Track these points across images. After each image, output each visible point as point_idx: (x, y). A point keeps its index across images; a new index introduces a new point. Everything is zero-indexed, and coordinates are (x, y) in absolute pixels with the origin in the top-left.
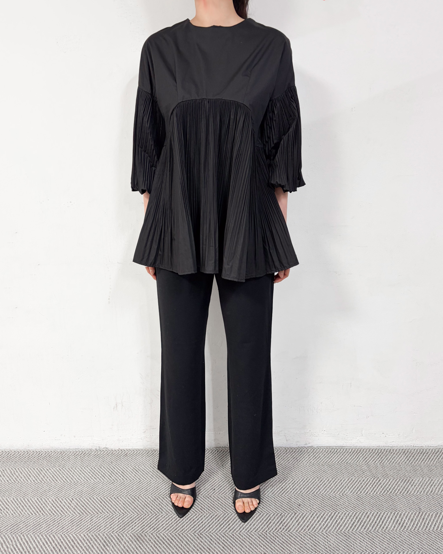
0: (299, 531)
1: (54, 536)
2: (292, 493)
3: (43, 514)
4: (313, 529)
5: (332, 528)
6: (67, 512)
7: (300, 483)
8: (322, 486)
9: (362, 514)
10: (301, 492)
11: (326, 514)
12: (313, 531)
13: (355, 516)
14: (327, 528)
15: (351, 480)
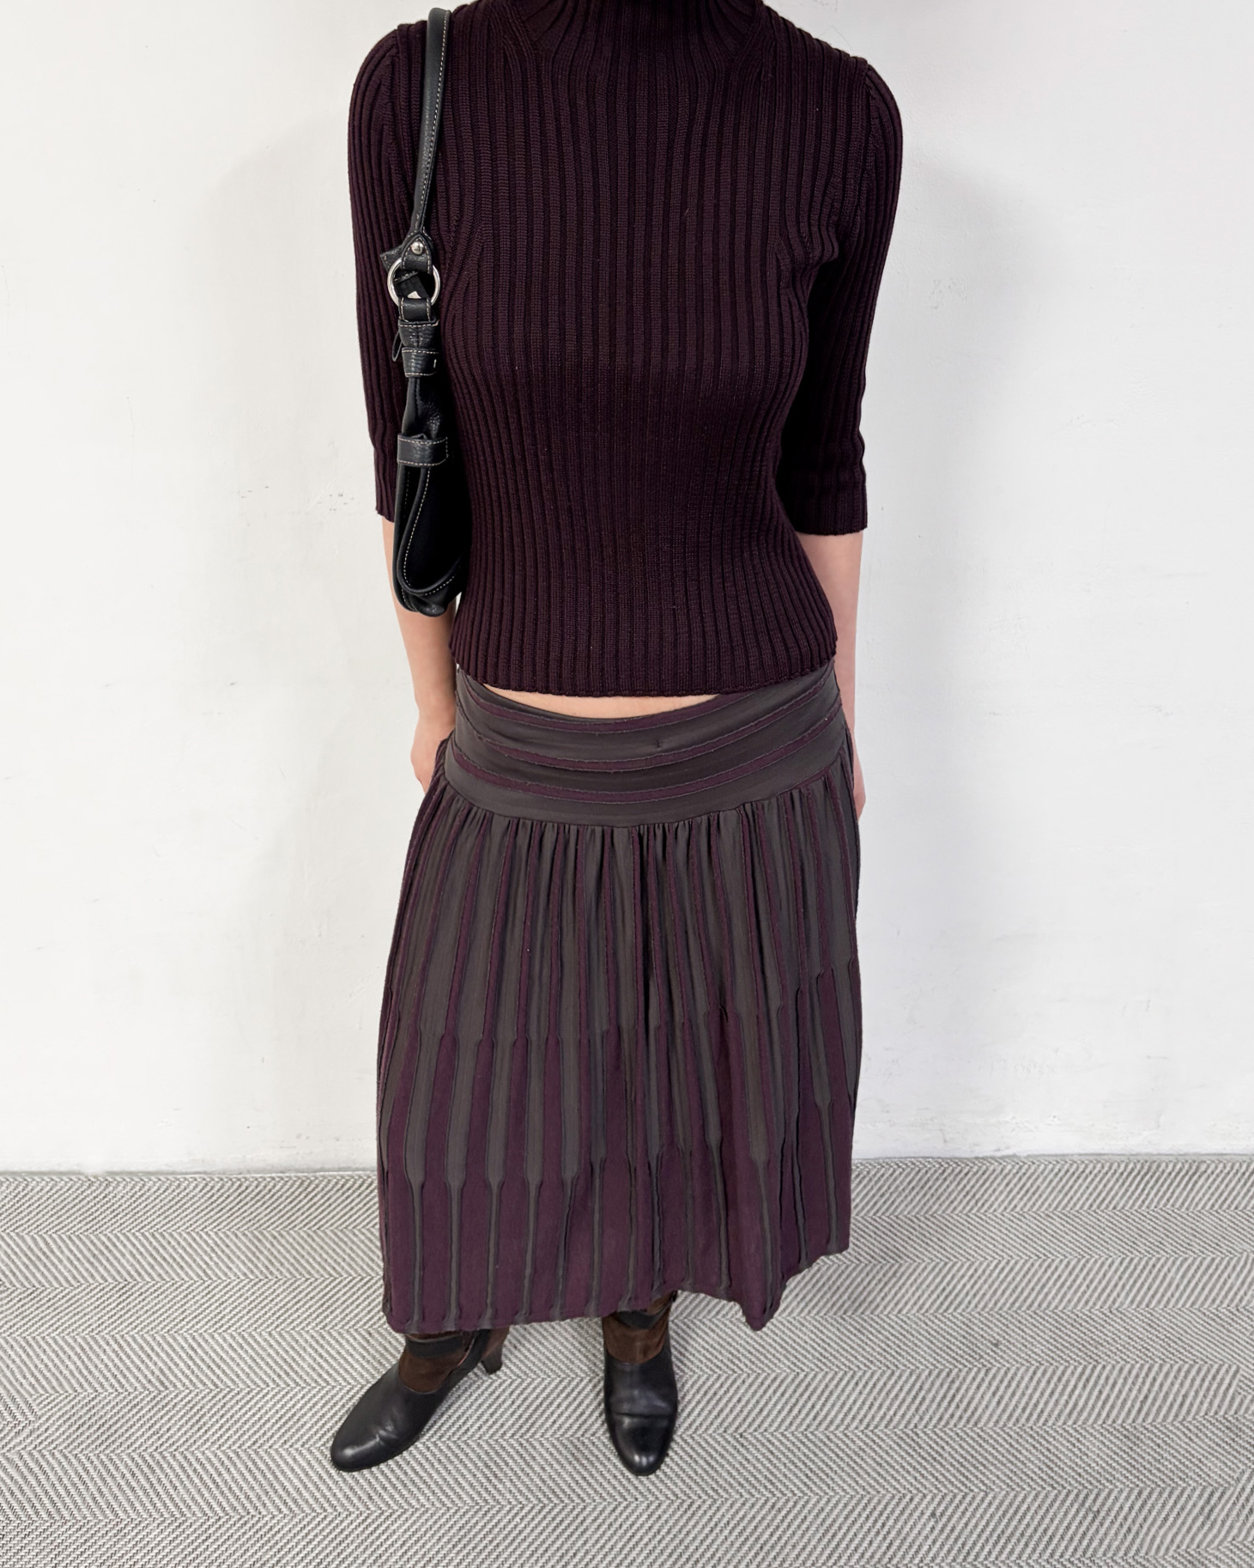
0: (1001, 1424)
2: (973, 1305)
3: (296, 1382)
4: (1039, 1416)
5: (1090, 1415)
7: (990, 1275)
8: (1051, 1283)
10: (996, 1304)
11: (1069, 1371)
12: (1040, 1424)
13: (1147, 1374)
14: (1075, 1415)
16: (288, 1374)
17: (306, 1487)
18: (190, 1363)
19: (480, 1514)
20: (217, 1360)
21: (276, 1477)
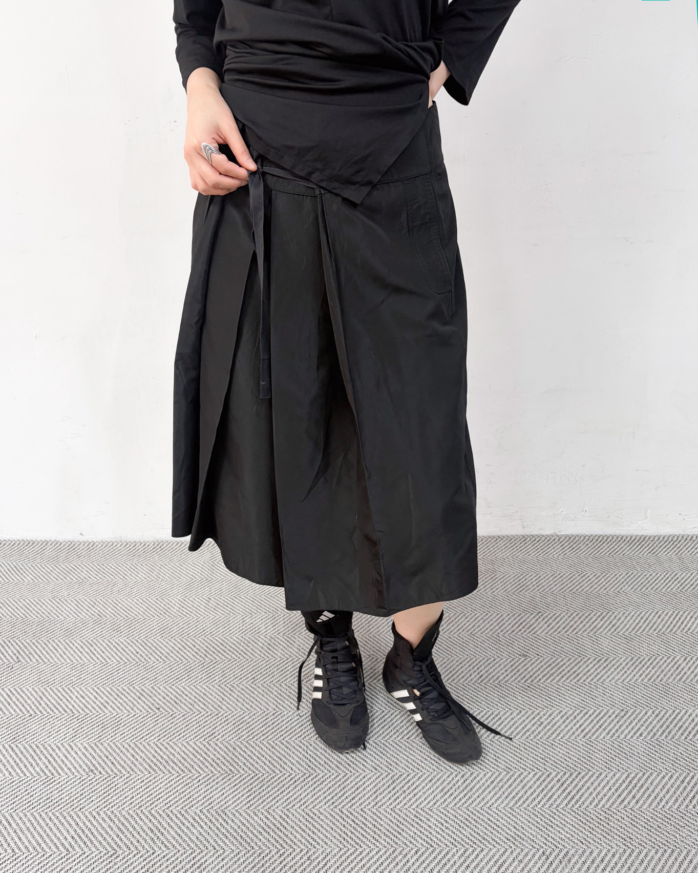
1: (193, 640)
3: (169, 616)
6: (205, 614)
8: (584, 582)
9: (650, 615)
11: (593, 614)
13: (639, 615)
15: (631, 574)
16: (165, 613)
17: (172, 652)
18: (115, 609)
19: (264, 662)
20: (129, 608)
21: (157, 649)
